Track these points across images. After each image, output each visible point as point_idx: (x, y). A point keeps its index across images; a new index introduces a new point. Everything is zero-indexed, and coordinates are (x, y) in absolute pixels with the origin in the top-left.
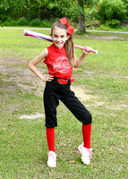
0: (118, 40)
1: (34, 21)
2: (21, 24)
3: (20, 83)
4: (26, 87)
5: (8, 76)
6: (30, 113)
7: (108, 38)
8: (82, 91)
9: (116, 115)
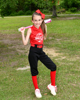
0: (76, 19)
1: (27, 12)
2: (21, 14)
3: (18, 49)
4: (21, 51)
5: (12, 45)
6: (23, 66)
7: (70, 18)
8: (53, 51)
9: (73, 64)
